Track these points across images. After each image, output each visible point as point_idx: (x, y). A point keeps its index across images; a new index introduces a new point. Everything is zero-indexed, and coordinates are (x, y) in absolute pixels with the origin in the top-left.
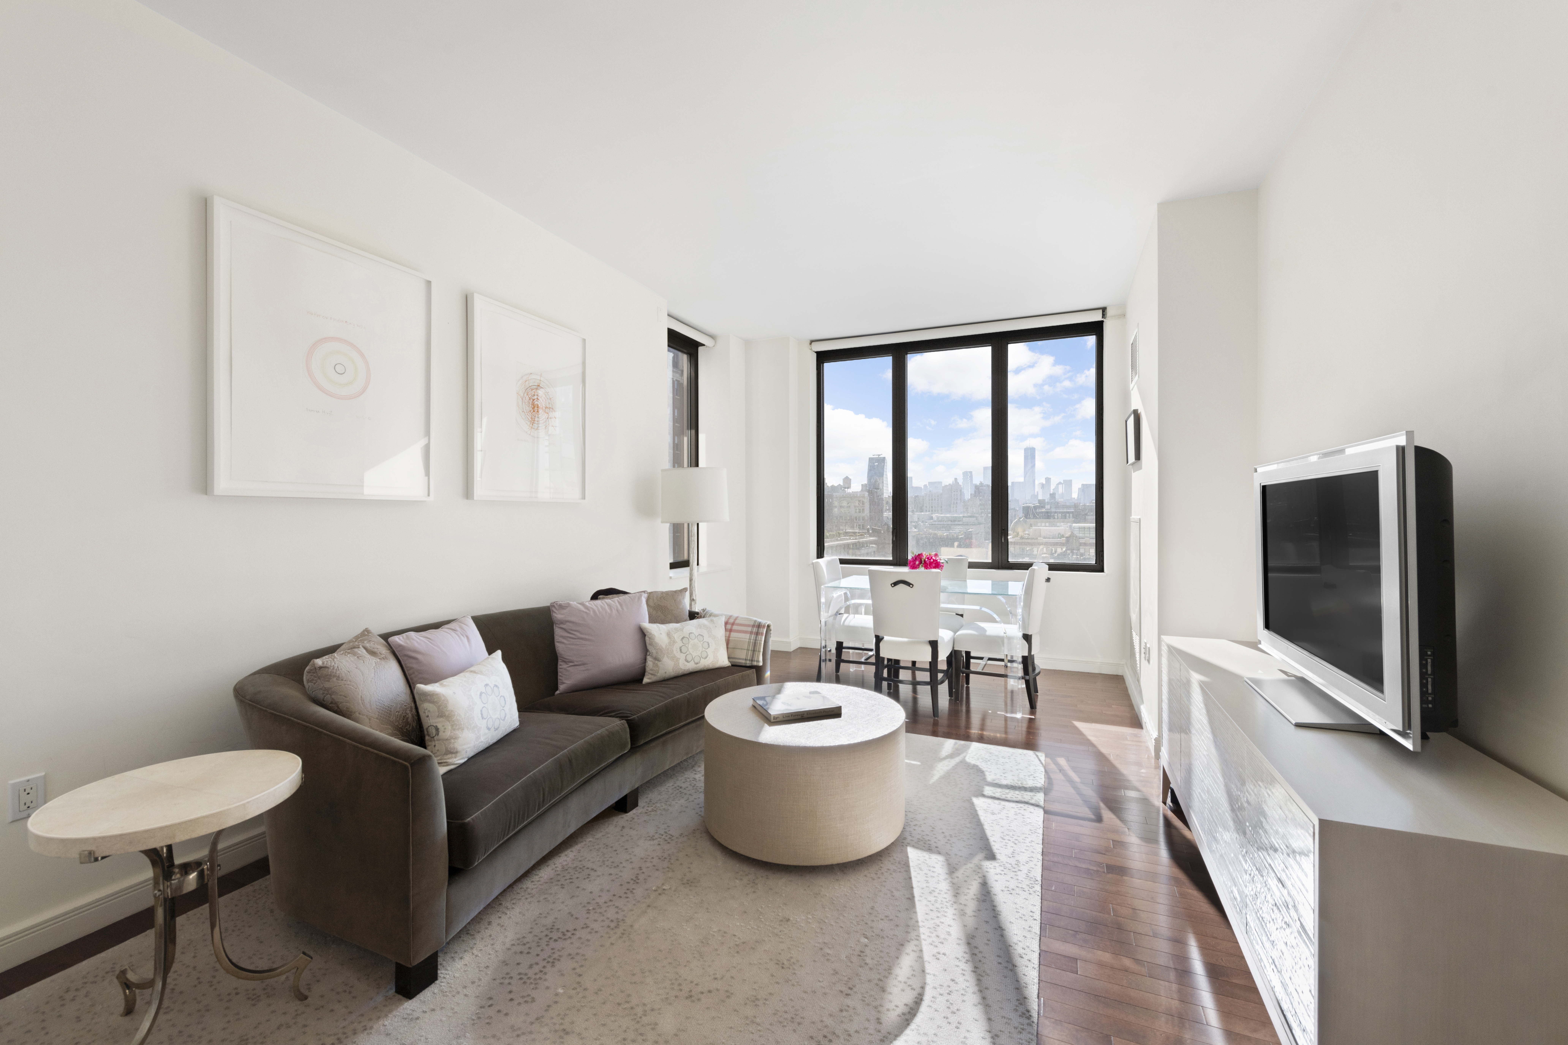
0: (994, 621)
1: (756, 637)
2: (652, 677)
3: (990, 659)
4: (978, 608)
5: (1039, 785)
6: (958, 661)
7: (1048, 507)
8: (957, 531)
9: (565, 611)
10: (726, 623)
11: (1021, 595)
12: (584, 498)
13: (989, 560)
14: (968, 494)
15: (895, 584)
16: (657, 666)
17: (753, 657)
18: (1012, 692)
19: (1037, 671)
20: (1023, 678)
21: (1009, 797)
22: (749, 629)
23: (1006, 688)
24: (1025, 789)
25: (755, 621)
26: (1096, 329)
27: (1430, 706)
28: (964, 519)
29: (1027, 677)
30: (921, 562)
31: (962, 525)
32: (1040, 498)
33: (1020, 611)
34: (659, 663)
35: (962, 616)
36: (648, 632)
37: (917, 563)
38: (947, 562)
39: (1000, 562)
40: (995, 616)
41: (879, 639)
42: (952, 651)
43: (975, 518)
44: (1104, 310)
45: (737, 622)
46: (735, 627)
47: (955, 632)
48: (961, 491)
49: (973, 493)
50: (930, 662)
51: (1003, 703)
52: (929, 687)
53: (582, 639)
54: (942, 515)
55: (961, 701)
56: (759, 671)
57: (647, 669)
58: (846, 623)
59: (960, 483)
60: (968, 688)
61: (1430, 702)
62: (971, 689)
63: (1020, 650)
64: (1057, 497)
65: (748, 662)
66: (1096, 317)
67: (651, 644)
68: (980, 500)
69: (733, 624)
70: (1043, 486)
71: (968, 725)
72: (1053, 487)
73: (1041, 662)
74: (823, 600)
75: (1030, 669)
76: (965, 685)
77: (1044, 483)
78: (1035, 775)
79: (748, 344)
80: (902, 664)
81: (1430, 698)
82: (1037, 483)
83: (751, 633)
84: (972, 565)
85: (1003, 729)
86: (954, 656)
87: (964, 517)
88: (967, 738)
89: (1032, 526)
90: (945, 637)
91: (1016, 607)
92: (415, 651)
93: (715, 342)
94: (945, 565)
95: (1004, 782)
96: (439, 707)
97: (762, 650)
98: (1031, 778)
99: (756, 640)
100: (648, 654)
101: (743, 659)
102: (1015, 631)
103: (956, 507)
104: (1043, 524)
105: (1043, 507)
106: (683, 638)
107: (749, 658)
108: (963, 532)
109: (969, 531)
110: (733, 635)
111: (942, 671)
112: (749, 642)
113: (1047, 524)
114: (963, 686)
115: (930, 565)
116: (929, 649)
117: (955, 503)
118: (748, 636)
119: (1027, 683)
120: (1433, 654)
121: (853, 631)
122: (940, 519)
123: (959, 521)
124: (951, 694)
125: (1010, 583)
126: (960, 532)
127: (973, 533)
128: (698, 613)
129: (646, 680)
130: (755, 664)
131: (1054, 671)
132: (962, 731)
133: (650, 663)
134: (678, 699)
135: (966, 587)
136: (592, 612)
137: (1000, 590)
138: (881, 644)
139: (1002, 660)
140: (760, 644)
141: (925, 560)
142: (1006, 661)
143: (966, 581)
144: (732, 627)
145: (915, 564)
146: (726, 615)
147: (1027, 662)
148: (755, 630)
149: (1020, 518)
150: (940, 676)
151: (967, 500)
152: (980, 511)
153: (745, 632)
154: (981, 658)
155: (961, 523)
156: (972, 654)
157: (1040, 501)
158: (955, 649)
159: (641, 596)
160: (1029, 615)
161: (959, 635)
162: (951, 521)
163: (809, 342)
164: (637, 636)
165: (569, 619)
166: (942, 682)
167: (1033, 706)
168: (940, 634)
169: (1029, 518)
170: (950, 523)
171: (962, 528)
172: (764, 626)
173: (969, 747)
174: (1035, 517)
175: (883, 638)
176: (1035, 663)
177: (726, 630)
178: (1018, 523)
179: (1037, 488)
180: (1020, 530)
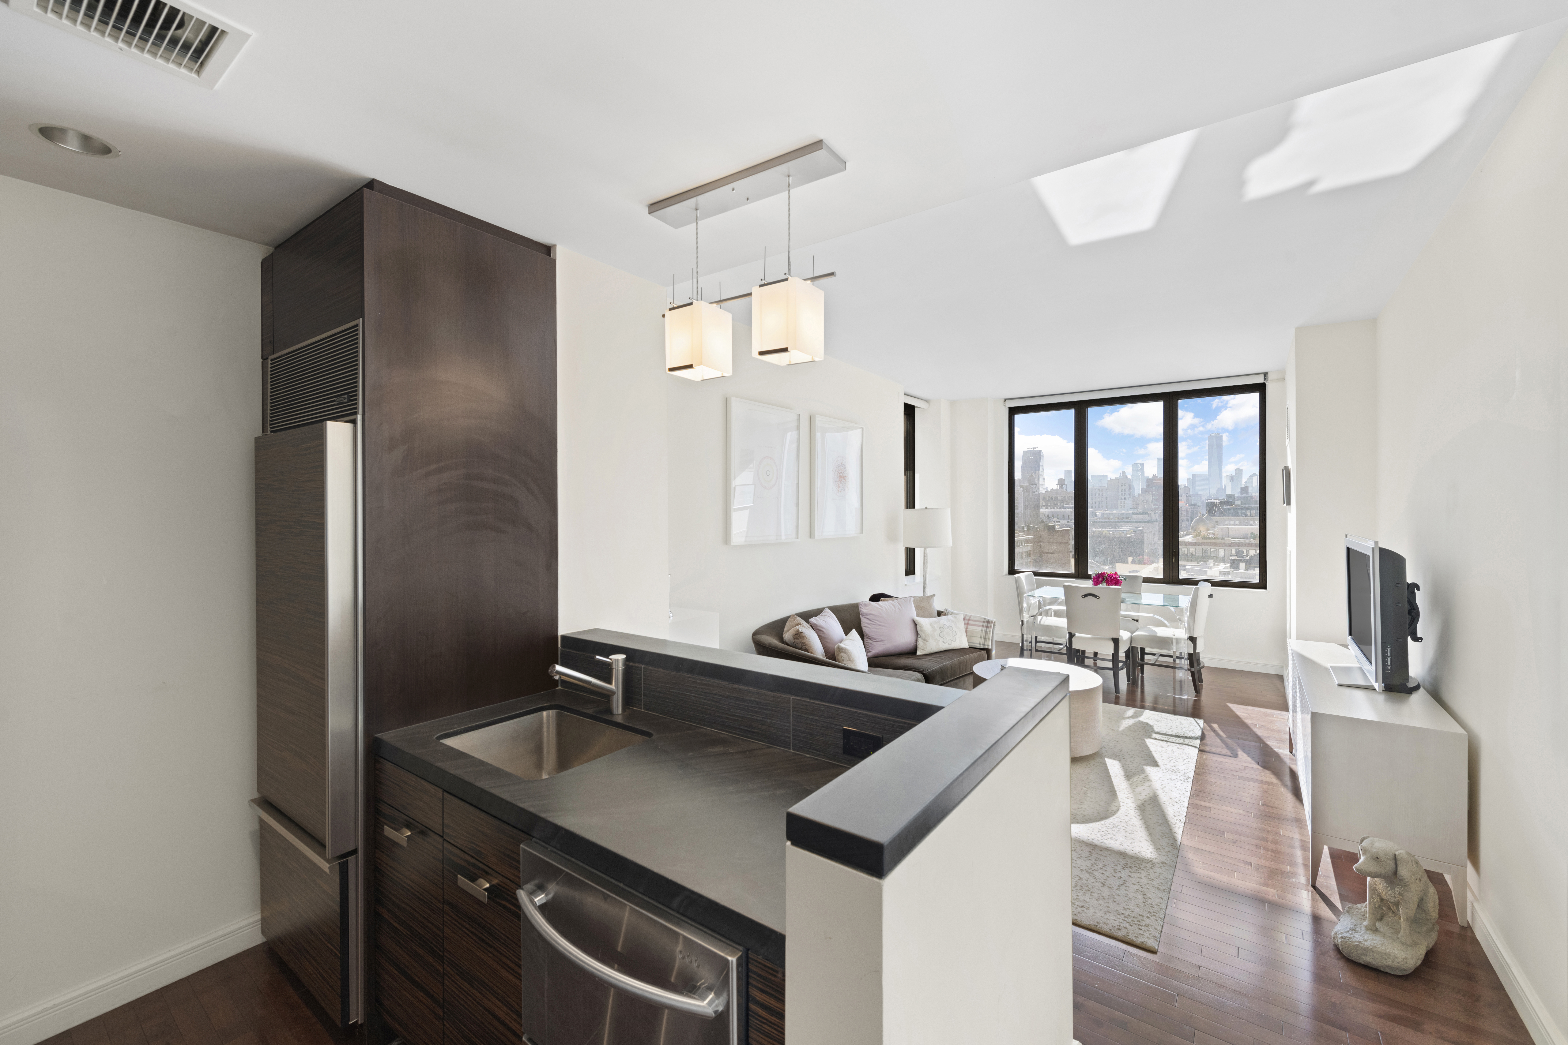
0: (1165, 626)
1: (986, 629)
2: (923, 651)
3: (1161, 655)
4: (1151, 615)
5: (1196, 736)
6: (1134, 656)
7: (1238, 502)
8: (1125, 529)
9: (868, 608)
10: (964, 619)
11: (1187, 607)
12: (862, 532)
13: (1161, 575)
14: (1138, 489)
15: (1085, 596)
16: (926, 644)
17: (985, 643)
18: (1181, 681)
19: (1201, 665)
20: (1188, 670)
21: (1174, 741)
22: (981, 624)
23: (1174, 678)
24: (1186, 738)
25: (985, 619)
26: (1260, 388)
27: (1389, 671)
28: (1133, 516)
29: (1193, 669)
30: (1103, 579)
31: (1130, 522)
32: (1229, 492)
33: (1186, 619)
34: (927, 643)
35: (1137, 621)
36: (919, 623)
37: (1100, 579)
38: (1125, 579)
39: (1171, 578)
40: (1166, 622)
41: (1071, 636)
42: (1129, 648)
43: (1147, 515)
44: (1265, 375)
45: (971, 618)
46: (970, 622)
47: (1132, 633)
48: (1130, 485)
49: (1145, 487)
50: (1113, 654)
51: (1172, 688)
52: (1111, 672)
53: (880, 625)
54: (1107, 512)
55: (1137, 685)
56: (988, 651)
57: (918, 646)
58: (1042, 623)
59: (1129, 477)
60: (1142, 678)
61: (1389, 670)
62: (1145, 678)
63: (1186, 649)
64: (1250, 491)
65: (981, 646)
66: (1259, 380)
67: (921, 631)
68: (1153, 495)
69: (969, 620)
70: (1232, 478)
71: (1143, 700)
72: (1245, 479)
73: (1206, 660)
74: (1025, 605)
75: (1195, 664)
76: (1140, 675)
77: (1234, 474)
78: (1194, 731)
79: (953, 403)
80: (1087, 655)
81: (1389, 668)
82: (1224, 474)
83: (983, 626)
84: (1147, 580)
85: (1172, 705)
86: (1130, 652)
87: (1133, 514)
88: (1143, 707)
89: (1218, 524)
90: (1124, 635)
91: (1183, 616)
92: (823, 628)
93: (929, 405)
94: (1123, 581)
95: (1170, 733)
96: (848, 656)
97: (991, 638)
98: (1192, 732)
99: (986, 631)
100: (919, 636)
101: (978, 644)
102: (1181, 634)
103: (1124, 503)
104: (1232, 522)
105: (1232, 503)
106: (940, 628)
107: (982, 643)
108: (1132, 531)
109: (1140, 530)
110: (970, 627)
111: (1122, 662)
112: (982, 633)
113: (1237, 522)
114: (1138, 675)
115: (1111, 582)
116: (1112, 644)
117: (1123, 498)
118: (980, 628)
119: (1193, 674)
120: (1391, 647)
121: (1048, 629)
122: (1105, 516)
123: (1128, 518)
124: (1128, 680)
125: (1180, 597)
126: (1129, 531)
127: (1144, 531)
128: (942, 612)
129: (918, 653)
130: (986, 647)
131: (1220, 668)
132: (1139, 703)
133: (920, 643)
134: (946, 665)
135: (1141, 598)
136: (884, 609)
137: (1172, 601)
138: (1073, 639)
139: (1171, 656)
140: (990, 634)
141: (1107, 578)
142: (1174, 657)
143: (1141, 594)
144: (968, 622)
145: (1098, 580)
146: (964, 614)
147: (1193, 658)
148: (985, 624)
149: (1203, 515)
150: (1120, 665)
151: (1137, 494)
152: (1153, 507)
153: (979, 626)
154: (1154, 654)
155: (1129, 520)
156: (1147, 650)
157: (1229, 496)
158: (1132, 645)
159: (911, 599)
160: (1194, 622)
161: (1136, 635)
162: (1118, 518)
163: (1003, 400)
164: (912, 625)
165: (873, 613)
166: (1122, 669)
167: (1197, 690)
168: (1120, 634)
169: (1214, 515)
170: (1117, 520)
171: (1131, 525)
172: (992, 622)
173: (1143, 712)
174: (1221, 514)
175: (1075, 635)
176: (1200, 659)
177: (965, 624)
178: (1201, 520)
179: (1225, 481)
180: (1202, 529)
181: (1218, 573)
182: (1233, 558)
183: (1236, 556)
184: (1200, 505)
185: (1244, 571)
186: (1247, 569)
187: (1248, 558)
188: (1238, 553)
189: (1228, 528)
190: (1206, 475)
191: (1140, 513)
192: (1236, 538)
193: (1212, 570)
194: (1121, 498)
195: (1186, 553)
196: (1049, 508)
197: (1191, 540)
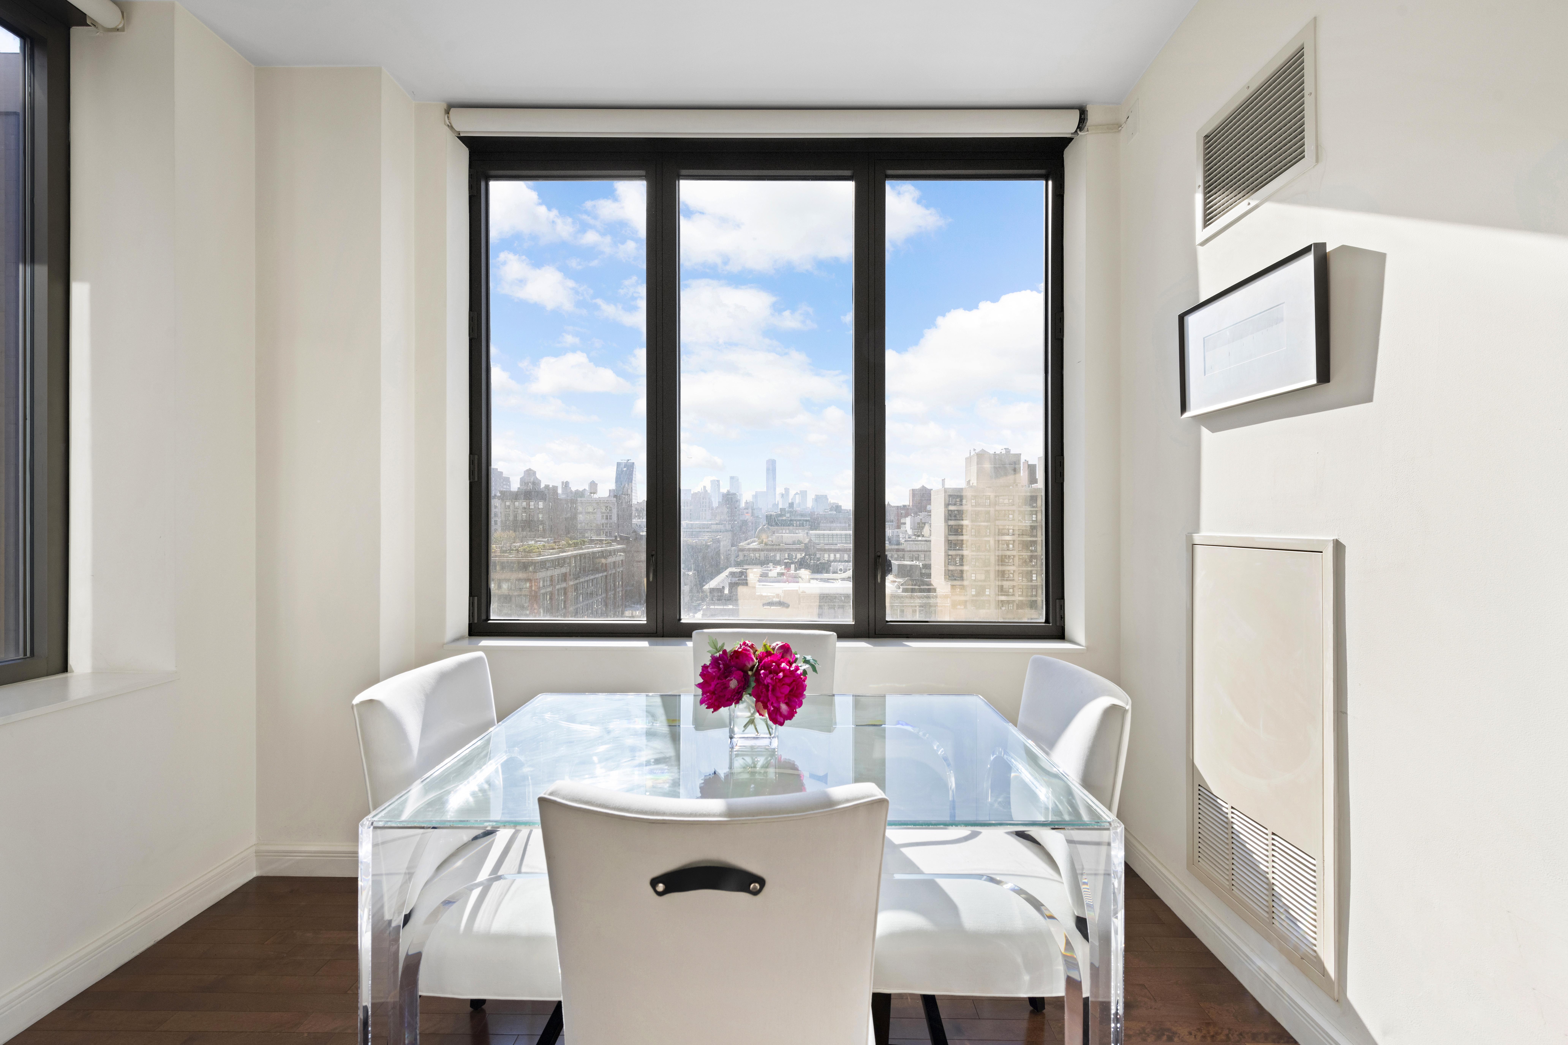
7: (788, 515)
8: (706, 538)
14: (716, 502)
26: (1050, 160)
31: (710, 532)
32: (780, 506)
43: (723, 526)
44: (1081, 110)
48: (709, 498)
49: (721, 501)
54: (691, 522)
59: (709, 491)
64: (795, 506)
72: (791, 496)
77: (784, 493)
87: (712, 524)
89: (774, 534)
103: (705, 515)
104: (784, 531)
105: (784, 515)
108: (711, 539)
109: (717, 538)
113: (788, 531)
117: (705, 510)
123: (708, 528)
126: (708, 539)
127: (720, 540)
149: (764, 526)
151: (715, 507)
152: (728, 518)
157: (782, 510)
162: (701, 529)
163: (445, 106)
169: (772, 526)
170: (700, 531)
171: (710, 535)
174: (776, 524)
178: (762, 530)
179: (778, 498)
180: (764, 536)
181: (777, 574)
182: (786, 561)
183: (788, 559)
184: (760, 517)
185: (793, 572)
186: (796, 570)
187: (796, 561)
188: (790, 557)
189: (782, 536)
190: (765, 492)
191: (717, 524)
192: (788, 545)
193: (772, 572)
194: (702, 510)
195: (753, 558)
196: (641, 518)
197: (756, 547)
